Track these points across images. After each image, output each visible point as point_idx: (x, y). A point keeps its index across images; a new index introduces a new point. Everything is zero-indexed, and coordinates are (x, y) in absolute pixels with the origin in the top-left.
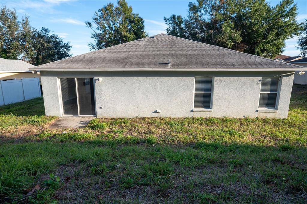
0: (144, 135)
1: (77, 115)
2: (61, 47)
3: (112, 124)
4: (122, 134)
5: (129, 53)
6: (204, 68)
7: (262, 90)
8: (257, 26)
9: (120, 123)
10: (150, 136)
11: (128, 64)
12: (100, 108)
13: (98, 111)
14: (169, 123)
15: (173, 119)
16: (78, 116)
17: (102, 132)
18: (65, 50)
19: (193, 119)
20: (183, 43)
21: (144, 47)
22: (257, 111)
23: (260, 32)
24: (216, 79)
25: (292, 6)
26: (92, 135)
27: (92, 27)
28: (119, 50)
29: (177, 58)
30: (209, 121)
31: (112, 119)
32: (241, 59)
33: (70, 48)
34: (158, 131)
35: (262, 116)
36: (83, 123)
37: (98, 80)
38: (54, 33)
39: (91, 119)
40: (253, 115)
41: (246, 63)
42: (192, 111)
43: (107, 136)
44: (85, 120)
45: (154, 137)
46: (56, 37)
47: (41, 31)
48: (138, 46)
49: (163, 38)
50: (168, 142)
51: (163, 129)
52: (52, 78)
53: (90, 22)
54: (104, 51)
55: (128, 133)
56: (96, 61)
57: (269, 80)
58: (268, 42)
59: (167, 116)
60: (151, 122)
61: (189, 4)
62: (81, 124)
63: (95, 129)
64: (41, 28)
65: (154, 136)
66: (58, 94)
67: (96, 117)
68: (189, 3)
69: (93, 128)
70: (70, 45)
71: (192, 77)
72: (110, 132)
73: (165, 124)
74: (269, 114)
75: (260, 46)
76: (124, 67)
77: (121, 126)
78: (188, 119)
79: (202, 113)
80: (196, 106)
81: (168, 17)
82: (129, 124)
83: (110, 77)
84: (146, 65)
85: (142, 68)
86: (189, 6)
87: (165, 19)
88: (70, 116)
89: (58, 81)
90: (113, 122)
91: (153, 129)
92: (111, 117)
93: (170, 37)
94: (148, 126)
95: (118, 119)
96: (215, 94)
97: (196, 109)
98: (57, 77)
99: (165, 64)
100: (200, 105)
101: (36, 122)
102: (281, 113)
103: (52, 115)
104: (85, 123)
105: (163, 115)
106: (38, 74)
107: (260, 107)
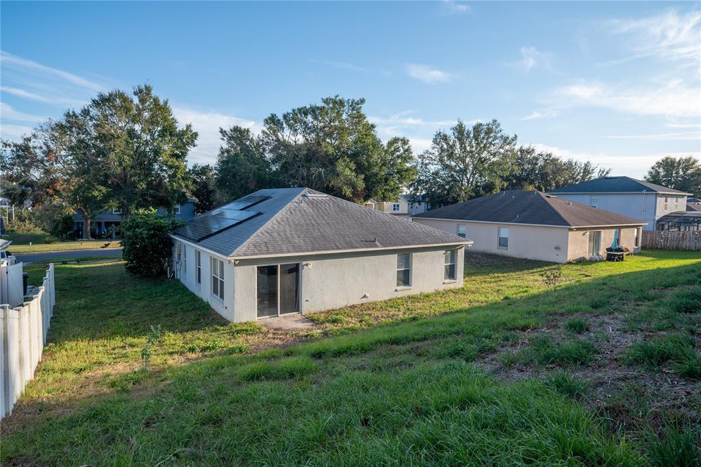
1: (277, 315)
7: (446, 263)
11: (338, 244)
12: (307, 301)
13: (304, 306)
19: (397, 299)
22: (444, 283)
24: (414, 256)
29: (373, 233)
35: (448, 287)
37: (307, 265)
40: (441, 288)
42: (396, 291)
44: (295, 319)
48: (309, 213)
52: (250, 267)
55: (376, 319)
56: (296, 241)
57: (449, 252)
59: (374, 300)
67: (301, 313)
71: (394, 255)
74: (451, 284)
78: (393, 300)
79: (404, 291)
80: (398, 284)
83: (320, 261)
84: (356, 244)
88: (266, 318)
89: (255, 270)
93: (327, 197)
96: (413, 271)
97: (399, 288)
98: (256, 267)
99: (372, 243)
100: (401, 283)
101: (248, 330)
102: (460, 282)
103: (244, 321)
104: (307, 322)
105: (371, 299)
106: (237, 263)
107: (445, 279)
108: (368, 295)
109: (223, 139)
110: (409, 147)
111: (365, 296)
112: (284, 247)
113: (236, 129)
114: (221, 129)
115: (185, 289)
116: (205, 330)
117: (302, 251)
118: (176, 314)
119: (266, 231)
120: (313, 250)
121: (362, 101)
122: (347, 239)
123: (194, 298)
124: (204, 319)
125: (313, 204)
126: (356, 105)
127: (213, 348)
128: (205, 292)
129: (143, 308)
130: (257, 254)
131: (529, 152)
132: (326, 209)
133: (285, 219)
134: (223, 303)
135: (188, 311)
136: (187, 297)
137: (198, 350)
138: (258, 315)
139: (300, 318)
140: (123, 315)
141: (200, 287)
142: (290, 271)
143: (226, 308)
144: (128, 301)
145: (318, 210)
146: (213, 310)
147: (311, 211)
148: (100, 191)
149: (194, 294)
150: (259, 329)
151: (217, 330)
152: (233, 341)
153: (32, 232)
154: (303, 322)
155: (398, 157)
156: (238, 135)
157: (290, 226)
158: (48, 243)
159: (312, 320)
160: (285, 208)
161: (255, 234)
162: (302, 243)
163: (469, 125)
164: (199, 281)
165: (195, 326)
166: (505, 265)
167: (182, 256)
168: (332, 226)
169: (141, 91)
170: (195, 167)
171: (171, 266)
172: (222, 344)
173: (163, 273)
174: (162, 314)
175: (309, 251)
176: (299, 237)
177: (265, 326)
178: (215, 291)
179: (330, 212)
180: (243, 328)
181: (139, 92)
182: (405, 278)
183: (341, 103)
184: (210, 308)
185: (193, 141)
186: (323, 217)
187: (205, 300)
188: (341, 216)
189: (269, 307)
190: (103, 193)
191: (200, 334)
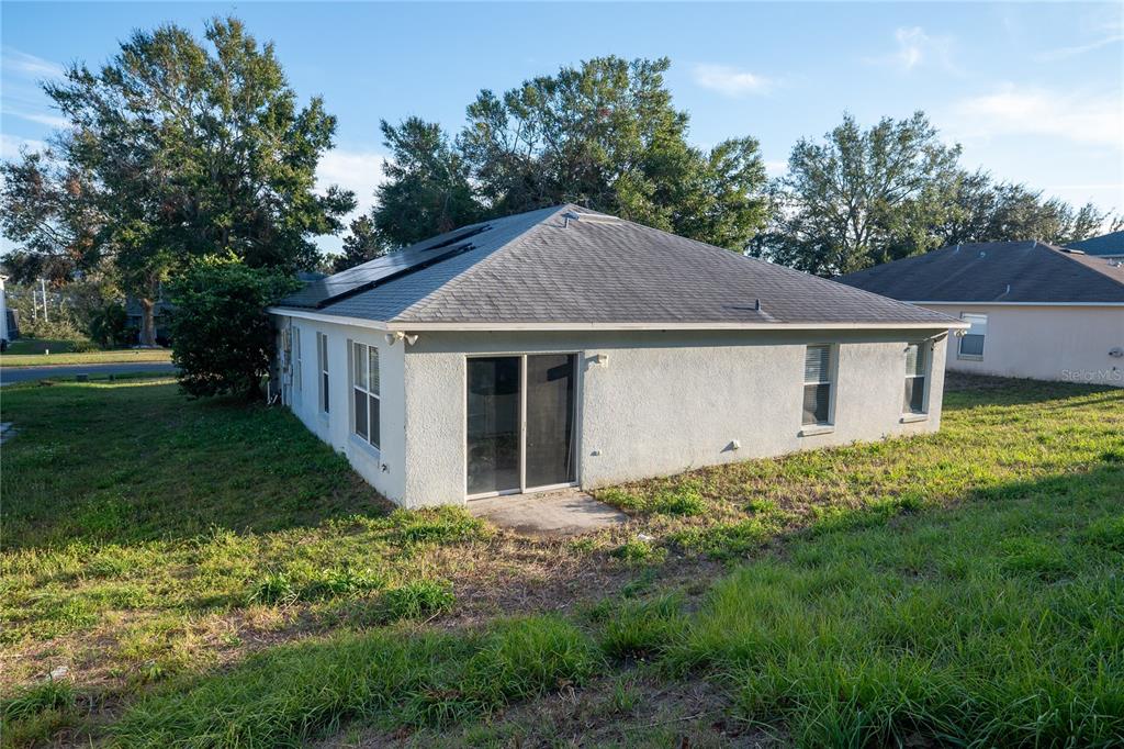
1: (518, 490)
7: (907, 372)
11: (671, 310)
12: (594, 454)
13: (588, 466)
16: (521, 493)
20: (682, 247)
22: (901, 421)
24: (844, 351)
35: (908, 431)
37: (597, 358)
40: (897, 432)
42: (800, 435)
48: (586, 247)
52: (448, 356)
57: (915, 347)
59: (752, 457)
62: (592, 512)
66: (461, 419)
67: (580, 485)
68: (482, 91)
71: (801, 346)
79: (818, 438)
80: (806, 420)
81: (396, 123)
88: (493, 498)
89: (465, 368)
92: (623, 480)
96: (839, 388)
97: (807, 429)
98: (463, 357)
99: (752, 312)
100: (811, 416)
101: (445, 531)
102: (932, 420)
103: (431, 504)
104: (599, 509)
105: (745, 453)
106: (412, 341)
107: (904, 411)
108: (737, 443)
109: (387, 145)
110: (757, 158)
111: (731, 447)
112: (539, 309)
113: (414, 126)
114: (385, 124)
115: (298, 426)
116: (326, 526)
117: (587, 320)
118: (263, 481)
119: (487, 273)
120: (614, 319)
121: (664, 64)
122: (691, 302)
123: (314, 444)
124: (329, 495)
125: (589, 229)
126: (651, 71)
127: (339, 589)
128: (338, 432)
129: (189, 467)
130: (467, 320)
131: (976, 183)
132: (622, 243)
133: (531, 253)
134: (378, 457)
135: (294, 476)
136: (299, 443)
137: (289, 593)
138: (471, 490)
139: (578, 497)
140: (135, 483)
141: (327, 418)
142: (553, 375)
143: (385, 468)
144: (164, 449)
145: (605, 244)
146: (355, 474)
147: (589, 242)
148: (138, 230)
149: (316, 437)
150: (475, 527)
151: (358, 528)
152: (400, 563)
153: (69, 338)
154: (590, 510)
155: (734, 178)
156: (418, 138)
157: (546, 268)
158: (79, 352)
159: (614, 505)
160: (529, 232)
161: (460, 277)
162: (582, 303)
163: (865, 125)
164: (327, 408)
165: (303, 515)
166: (991, 390)
167: (293, 355)
168: (646, 273)
169: (220, 31)
170: (332, 191)
171: (275, 379)
172: (367, 575)
173: (256, 394)
174: (227, 483)
175: (602, 320)
176: (573, 289)
177: (492, 519)
178: (361, 429)
179: (631, 247)
180: (428, 525)
181: (215, 33)
182: (821, 405)
183: (622, 66)
184: (349, 468)
185: (327, 138)
186: (620, 256)
187: (338, 449)
188: (659, 255)
189: (498, 468)
190: (144, 235)
191: (311, 541)
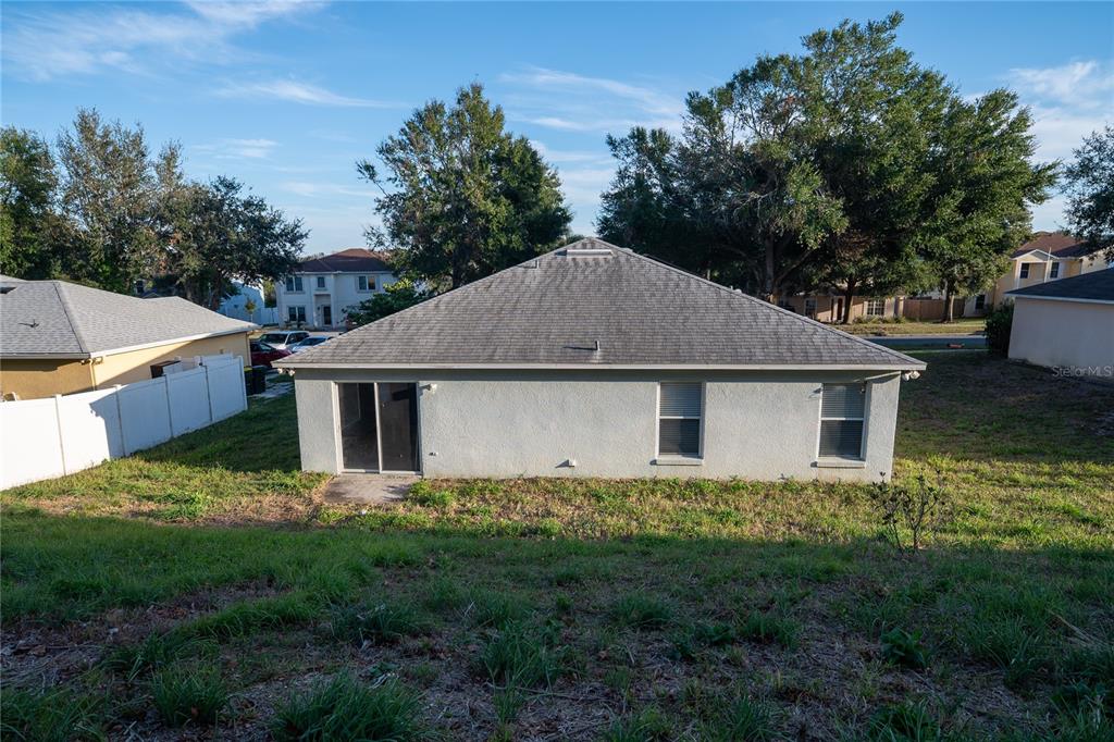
0: (536, 519)
2: (276, 238)
3: (463, 493)
4: (487, 517)
5: (499, 313)
6: (680, 362)
7: (825, 413)
8: (901, 179)
9: (480, 490)
10: (547, 522)
11: (500, 352)
12: (431, 454)
13: (427, 462)
14: (593, 492)
15: (608, 482)
16: (379, 473)
17: (444, 513)
18: (288, 245)
19: (656, 482)
20: (642, 279)
21: (539, 294)
22: (814, 465)
23: (910, 198)
24: (712, 389)
25: (1013, 114)
26: (425, 517)
27: (377, 178)
28: (475, 303)
29: (619, 330)
30: (696, 488)
31: (459, 481)
32: (776, 333)
33: (304, 241)
34: (567, 512)
35: (828, 476)
36: (396, 490)
37: (429, 387)
38: (253, 193)
39: (409, 482)
40: (805, 475)
41: (783, 350)
42: (654, 463)
43: (458, 521)
44: (398, 483)
45: (555, 524)
46: (261, 206)
47: (216, 187)
48: (523, 288)
49: (590, 258)
50: (584, 532)
51: (578, 508)
52: (321, 382)
53: (371, 162)
54: (437, 306)
55: (500, 515)
56: (423, 341)
57: (841, 389)
58: (936, 231)
59: (592, 476)
60: (554, 488)
61: (688, 98)
62: (392, 492)
63: (428, 506)
64: (214, 179)
65: (556, 521)
66: (332, 420)
67: (422, 475)
68: (690, 94)
69: (423, 501)
70: (302, 230)
71: (651, 383)
72: (461, 512)
73: (584, 495)
74: (843, 471)
75: (914, 238)
76: (490, 360)
77: (484, 500)
78: (644, 482)
79: (679, 468)
80: (662, 451)
82: (502, 494)
83: (457, 382)
84: (542, 353)
85: (533, 361)
86: (689, 103)
87: (611, 142)
88: (359, 473)
89: (334, 389)
90: (466, 488)
91: (556, 507)
92: (459, 476)
93: (609, 253)
94: (546, 499)
95: (475, 480)
96: (709, 423)
97: (662, 458)
98: (331, 382)
99: (586, 351)
100: (671, 447)
102: (878, 466)
103: (317, 470)
105: (583, 471)
107: (822, 454)
108: (574, 462)
111: (566, 464)
112: (385, 352)
117: (408, 361)
119: (391, 322)
120: (431, 361)
125: (561, 268)
132: (573, 280)
133: (458, 299)
138: (346, 466)
142: (398, 396)
145: (552, 281)
147: (535, 283)
157: (451, 312)
162: (429, 346)
168: (539, 315)
179: (575, 284)
182: (685, 436)
186: (543, 297)
188: (591, 292)
